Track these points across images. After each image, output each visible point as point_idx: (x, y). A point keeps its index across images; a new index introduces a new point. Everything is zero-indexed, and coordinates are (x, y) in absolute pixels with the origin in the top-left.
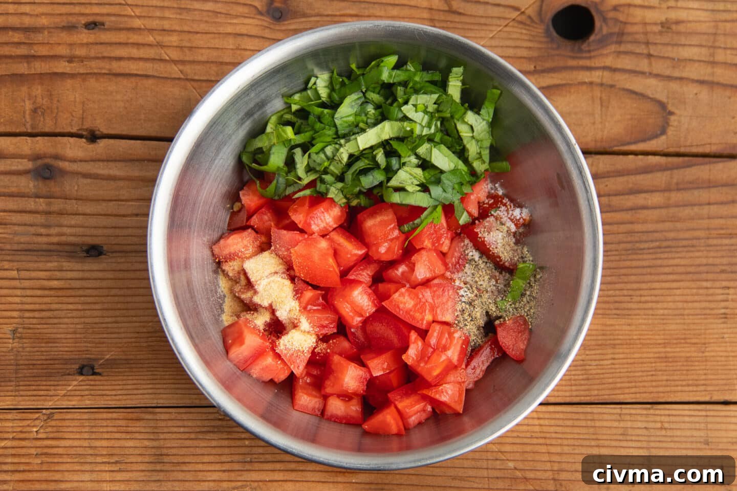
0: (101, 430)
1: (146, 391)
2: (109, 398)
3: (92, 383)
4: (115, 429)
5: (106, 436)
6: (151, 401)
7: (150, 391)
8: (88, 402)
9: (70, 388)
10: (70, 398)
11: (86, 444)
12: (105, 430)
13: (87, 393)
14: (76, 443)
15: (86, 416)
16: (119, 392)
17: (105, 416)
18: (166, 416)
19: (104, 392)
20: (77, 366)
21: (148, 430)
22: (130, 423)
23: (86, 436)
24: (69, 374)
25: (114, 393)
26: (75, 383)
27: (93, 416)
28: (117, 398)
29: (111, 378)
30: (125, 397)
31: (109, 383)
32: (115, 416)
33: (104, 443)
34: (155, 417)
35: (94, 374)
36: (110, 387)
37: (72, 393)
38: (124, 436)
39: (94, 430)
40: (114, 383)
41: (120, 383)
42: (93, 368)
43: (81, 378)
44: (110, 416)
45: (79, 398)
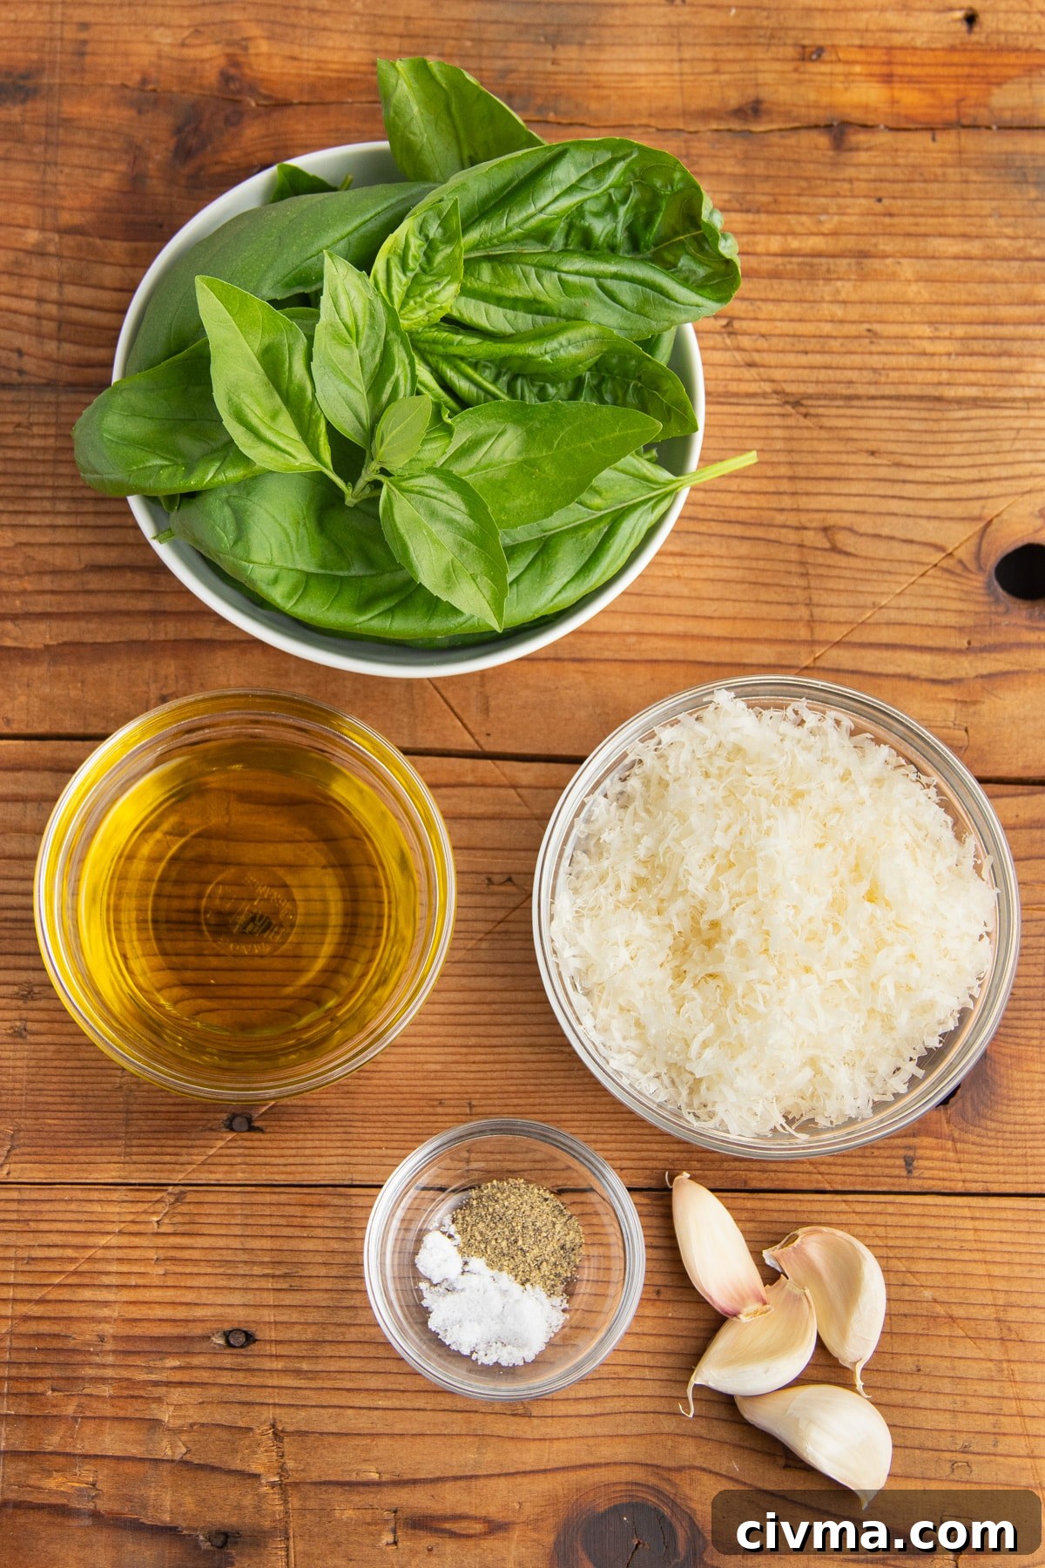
0: (262, 1222)
1: (334, 1160)
2: (275, 1169)
3: (248, 1144)
4: (283, 1221)
5: (269, 1232)
6: (338, 1176)
7: (341, 1159)
8: (240, 1175)
9: (212, 1152)
10: (212, 1168)
11: (236, 1243)
12: (268, 1221)
13: (239, 1160)
14: (221, 1242)
15: (237, 1199)
16: (291, 1160)
17: (268, 1198)
18: (367, 1201)
19: (268, 1160)
20: (225, 1116)
21: (338, 1224)
22: (308, 1211)
23: (237, 1231)
24: (211, 1129)
25: (282, 1161)
26: (220, 1143)
27: (247, 1199)
28: (288, 1169)
29: (278, 1136)
30: (300, 1169)
31: (276, 1144)
32: (283, 1198)
33: (267, 1244)
34: (348, 1202)
35: (251, 1129)
36: (276, 1152)
37: (216, 1160)
38: (297, 1232)
39: (250, 1221)
40: (283, 1144)
41: (293, 1144)
42: (250, 1121)
43: (231, 1136)
44: (275, 1198)
45: (226, 1168)
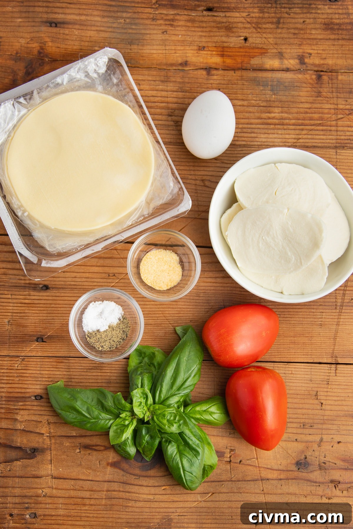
0: (45, 366)
1: (65, 350)
2: (49, 352)
3: (42, 345)
4: (51, 366)
5: (47, 369)
6: (66, 354)
7: (67, 350)
8: (40, 354)
9: (32, 348)
10: (32, 352)
11: (38, 372)
12: (47, 366)
13: (39, 350)
14: (34, 372)
15: (39, 360)
16: (53, 350)
17: (47, 360)
18: (74, 361)
19: (47, 350)
20: (35, 338)
21: (66, 367)
22: (58, 364)
23: (39, 369)
24: (32, 341)
25: (51, 350)
26: (34, 345)
27: (41, 360)
28: (53, 352)
29: (50, 344)
30: (56, 352)
31: (49, 346)
32: (51, 360)
33: (47, 372)
34: (69, 362)
35: (43, 341)
36: (49, 348)
37: (33, 350)
38: (55, 369)
39: (42, 366)
40: (51, 346)
41: (54, 346)
42: (42, 339)
43: (37, 343)
44: (49, 360)
45: (36, 352)
